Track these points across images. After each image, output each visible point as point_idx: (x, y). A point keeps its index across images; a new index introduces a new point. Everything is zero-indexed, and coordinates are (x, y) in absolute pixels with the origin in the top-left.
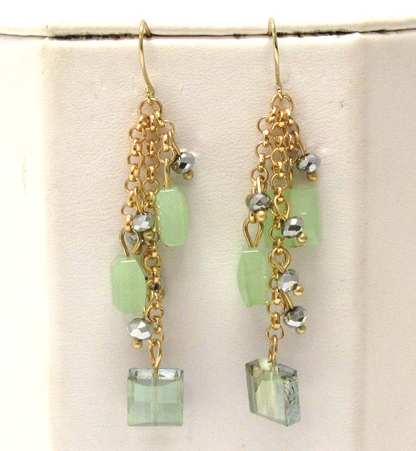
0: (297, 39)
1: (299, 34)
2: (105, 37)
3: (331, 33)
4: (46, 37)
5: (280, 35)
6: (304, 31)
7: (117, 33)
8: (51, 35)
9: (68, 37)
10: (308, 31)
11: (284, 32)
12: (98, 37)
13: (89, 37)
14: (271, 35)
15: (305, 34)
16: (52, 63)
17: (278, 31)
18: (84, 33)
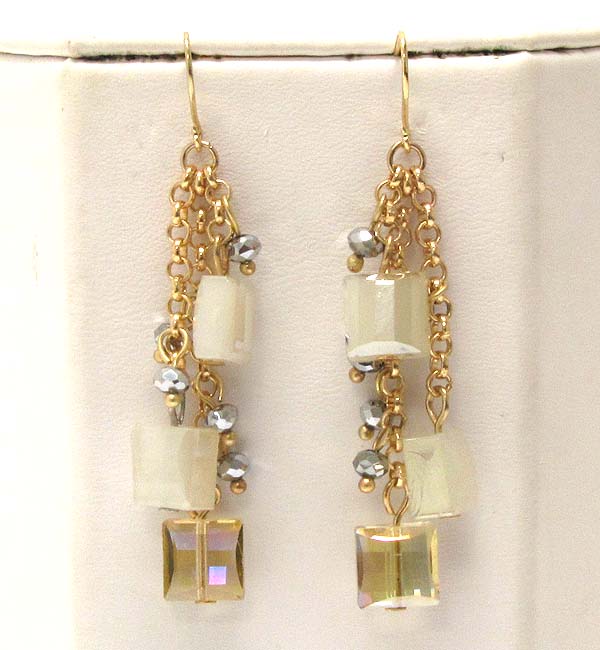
0: (436, 60)
1: (438, 54)
2: (155, 57)
3: (486, 52)
4: (67, 58)
5: (412, 55)
6: (447, 49)
7: (172, 52)
8: (76, 55)
9: (101, 58)
10: (453, 49)
11: (418, 50)
12: (144, 57)
13: (131, 57)
14: (400, 55)
15: (449, 53)
16: (75, 96)
17: (409, 49)
18: (124, 52)
